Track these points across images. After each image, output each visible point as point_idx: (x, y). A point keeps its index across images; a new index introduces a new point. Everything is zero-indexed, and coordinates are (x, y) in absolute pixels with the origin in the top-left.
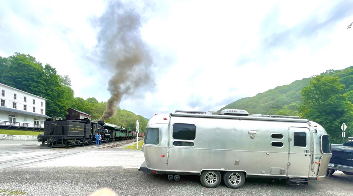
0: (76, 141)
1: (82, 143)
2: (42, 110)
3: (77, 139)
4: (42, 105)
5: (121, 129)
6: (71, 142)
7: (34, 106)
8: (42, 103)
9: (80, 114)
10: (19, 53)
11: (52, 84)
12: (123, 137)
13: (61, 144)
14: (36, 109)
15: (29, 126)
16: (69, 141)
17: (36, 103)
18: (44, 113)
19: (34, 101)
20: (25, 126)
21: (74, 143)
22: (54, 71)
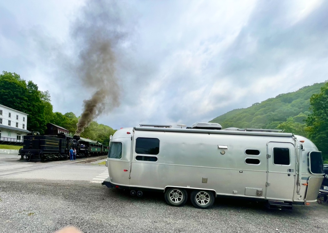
0: (51, 155)
1: (57, 157)
2: (24, 125)
3: (52, 154)
4: (24, 120)
5: (96, 144)
6: (47, 156)
7: (17, 121)
8: (24, 118)
9: (58, 129)
10: (6, 72)
11: (33, 99)
12: (99, 153)
13: (37, 158)
14: (18, 124)
15: (12, 140)
16: (45, 155)
17: (18, 119)
18: (26, 128)
19: (17, 116)
20: (9, 140)
21: (50, 157)
22: (36, 87)
